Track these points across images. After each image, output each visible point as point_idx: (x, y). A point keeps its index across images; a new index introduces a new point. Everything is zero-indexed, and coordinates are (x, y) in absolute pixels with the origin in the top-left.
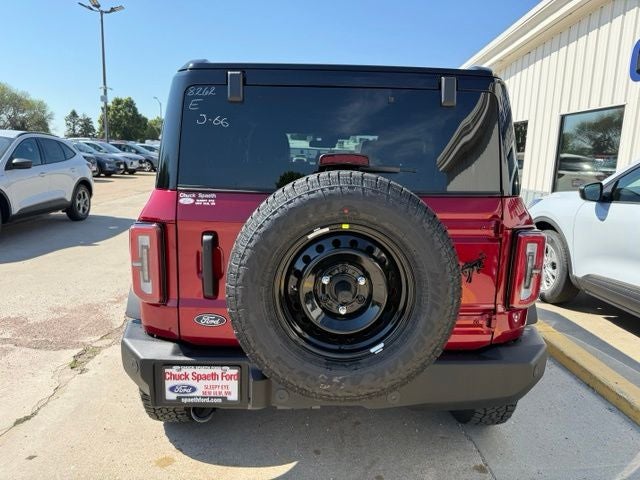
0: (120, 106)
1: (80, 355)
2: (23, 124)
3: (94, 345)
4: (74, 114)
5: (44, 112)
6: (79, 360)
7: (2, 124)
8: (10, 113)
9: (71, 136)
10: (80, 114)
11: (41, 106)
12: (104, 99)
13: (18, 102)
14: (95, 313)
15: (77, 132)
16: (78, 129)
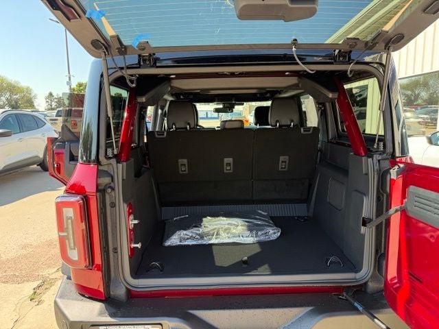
0: (81, 88)
1: (39, 287)
2: (16, 103)
3: (51, 277)
4: (51, 94)
5: (30, 94)
6: (38, 291)
7: (2, 103)
8: (7, 96)
9: (49, 110)
10: (55, 94)
11: (28, 90)
12: (69, 83)
13: (12, 88)
14: (54, 248)
15: (53, 106)
16: (54, 104)
